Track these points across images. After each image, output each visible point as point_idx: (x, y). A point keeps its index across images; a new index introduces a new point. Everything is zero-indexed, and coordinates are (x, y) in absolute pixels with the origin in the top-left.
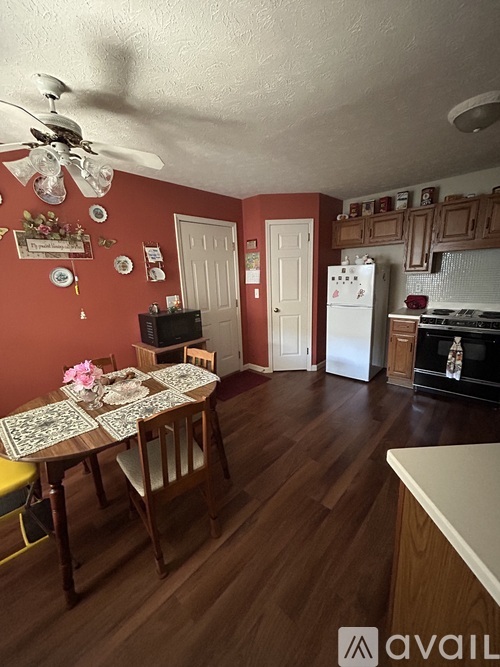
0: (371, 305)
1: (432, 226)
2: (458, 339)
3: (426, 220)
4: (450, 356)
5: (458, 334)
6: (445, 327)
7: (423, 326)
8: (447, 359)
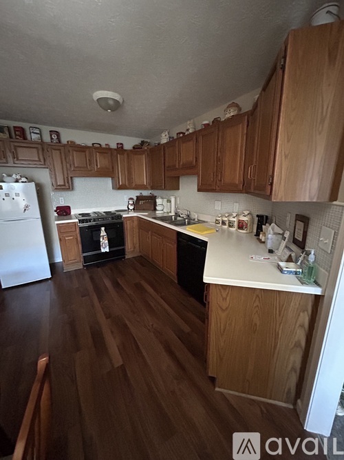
0: (40, 217)
1: (65, 159)
2: (103, 229)
3: (60, 153)
4: (101, 240)
5: (103, 226)
6: (94, 223)
7: (81, 225)
8: (100, 242)
